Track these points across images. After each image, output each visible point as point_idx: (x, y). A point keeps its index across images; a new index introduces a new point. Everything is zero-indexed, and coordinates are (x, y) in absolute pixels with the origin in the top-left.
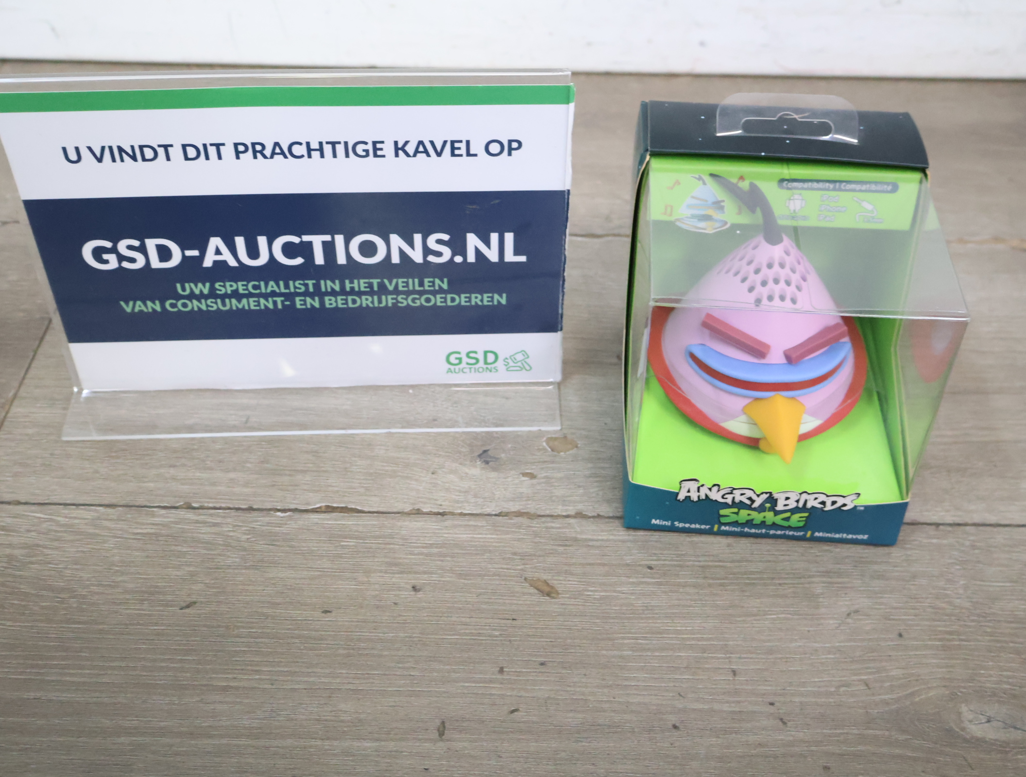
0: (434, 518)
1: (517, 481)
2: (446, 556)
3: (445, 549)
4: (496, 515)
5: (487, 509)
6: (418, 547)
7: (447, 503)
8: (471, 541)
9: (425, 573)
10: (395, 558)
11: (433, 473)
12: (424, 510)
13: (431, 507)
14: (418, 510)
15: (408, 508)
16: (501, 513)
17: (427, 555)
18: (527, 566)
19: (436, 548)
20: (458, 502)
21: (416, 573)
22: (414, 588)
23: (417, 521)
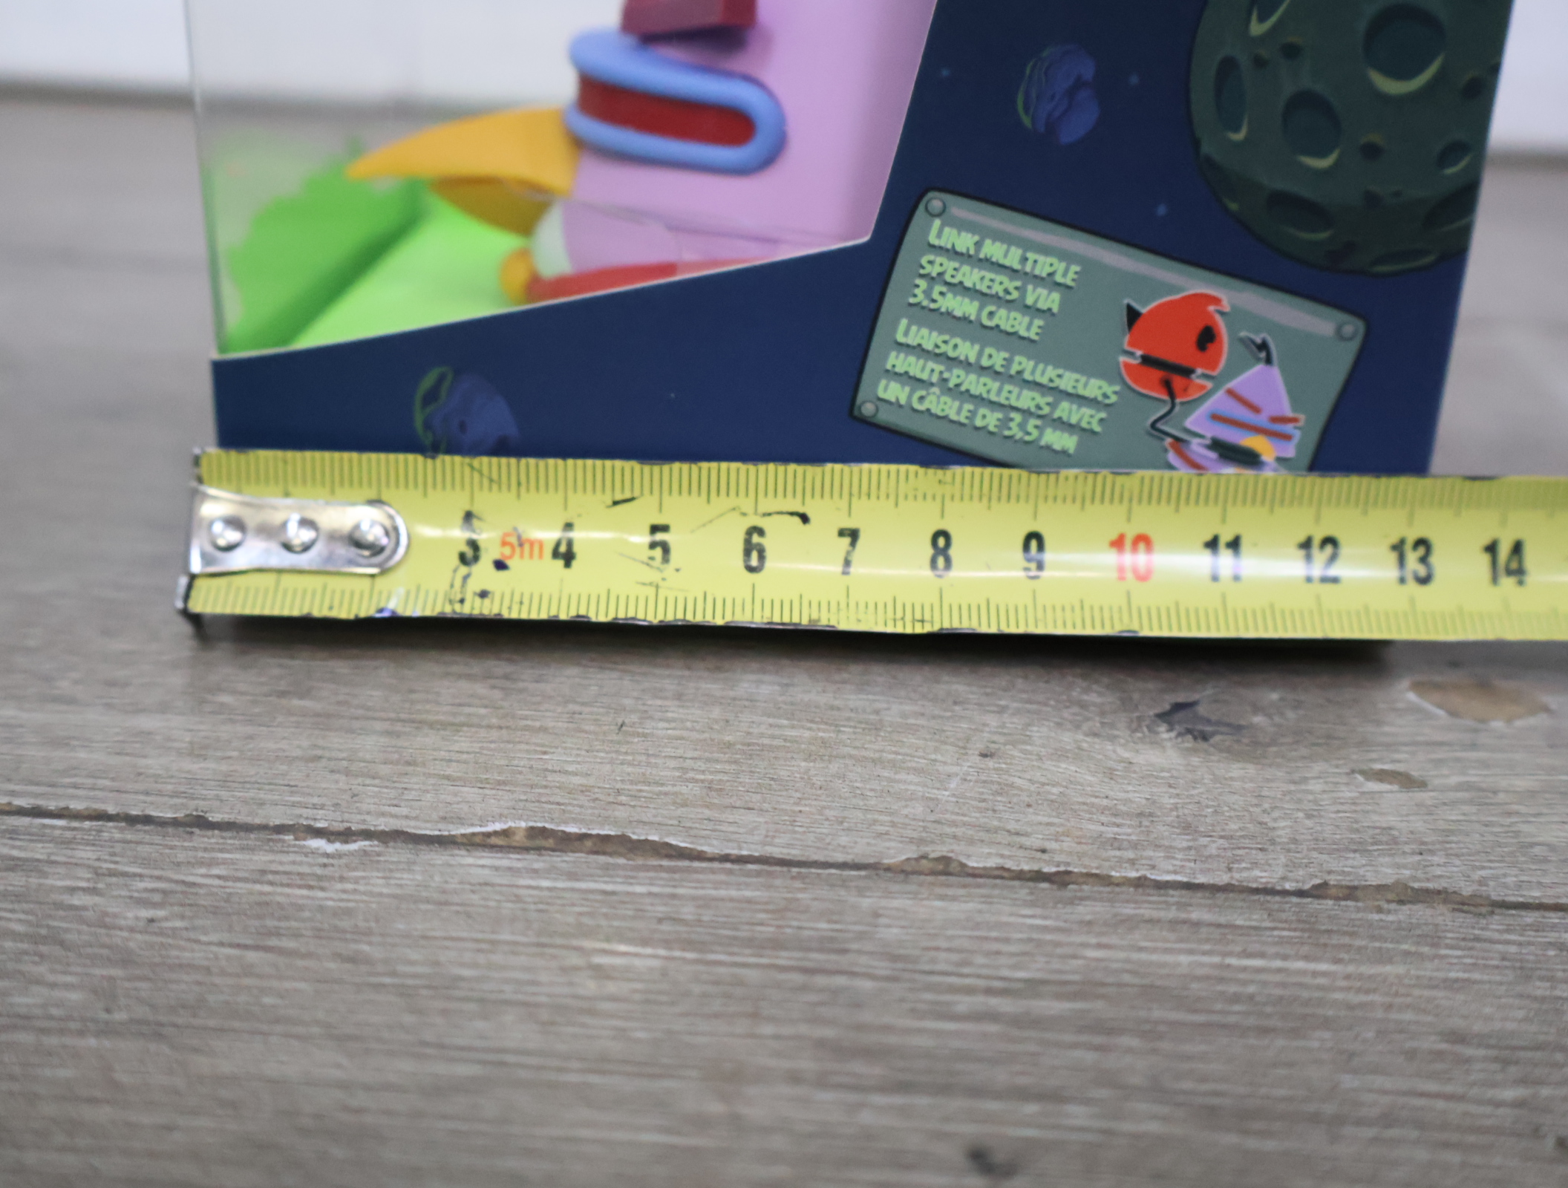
0: (1023, 891)
1: (1347, 793)
2: (1121, 1031)
3: (1099, 1005)
4: (1300, 893)
5: (1257, 873)
6: (970, 991)
7: (1068, 844)
8: (1221, 980)
9: (1023, 1094)
10: (860, 1027)
11: (984, 755)
12: (972, 863)
13: (1002, 856)
14: (945, 860)
15: (896, 853)
16: (1316, 887)
17: (1017, 1021)
18: (1545, 1092)
19: (1058, 997)
20: (1115, 843)
21: (977, 1092)
22: (980, 1159)
23: (942, 898)
